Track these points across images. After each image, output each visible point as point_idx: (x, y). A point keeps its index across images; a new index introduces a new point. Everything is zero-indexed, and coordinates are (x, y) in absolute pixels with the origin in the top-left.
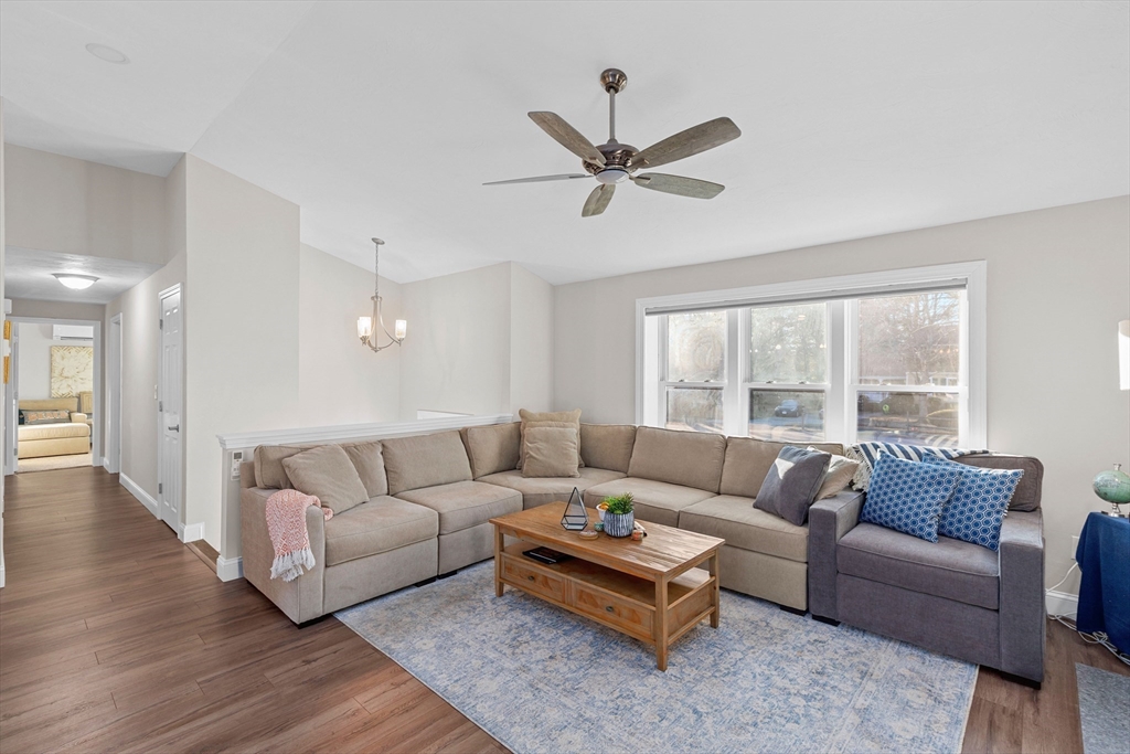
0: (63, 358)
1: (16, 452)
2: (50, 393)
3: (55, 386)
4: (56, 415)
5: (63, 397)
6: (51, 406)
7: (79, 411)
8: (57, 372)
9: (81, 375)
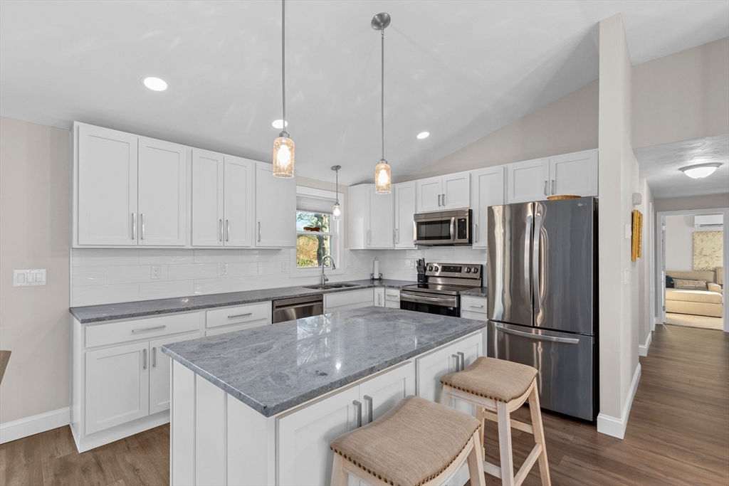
0: (702, 241)
1: (664, 308)
2: (693, 267)
3: (696, 262)
4: (696, 284)
5: (702, 270)
6: (692, 276)
7: (715, 281)
8: (697, 252)
9: (717, 254)
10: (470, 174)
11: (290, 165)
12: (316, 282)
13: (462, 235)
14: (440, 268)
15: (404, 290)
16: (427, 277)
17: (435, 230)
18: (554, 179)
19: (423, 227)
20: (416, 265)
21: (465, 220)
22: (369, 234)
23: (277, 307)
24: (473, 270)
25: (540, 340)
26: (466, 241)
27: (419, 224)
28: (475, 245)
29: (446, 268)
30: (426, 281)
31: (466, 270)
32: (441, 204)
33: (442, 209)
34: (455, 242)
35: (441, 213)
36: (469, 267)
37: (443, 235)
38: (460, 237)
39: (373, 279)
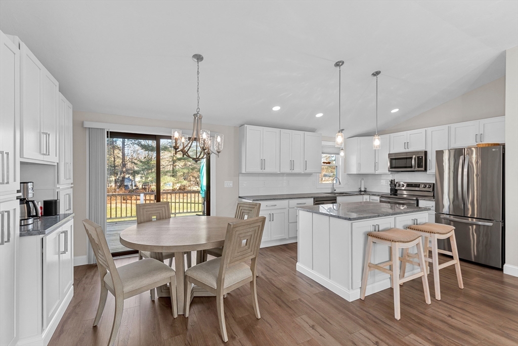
10: (426, 130)
11: (342, 142)
12: (330, 191)
13: (419, 166)
14: (405, 185)
15: (382, 197)
16: (396, 190)
17: (402, 163)
18: (482, 133)
19: (394, 161)
20: (389, 183)
21: (422, 157)
22: (359, 165)
23: (316, 201)
24: (427, 186)
25: (475, 225)
26: (423, 169)
27: (391, 160)
28: (428, 171)
29: (409, 185)
30: (396, 192)
31: (423, 186)
32: (406, 148)
33: (407, 150)
34: (416, 169)
35: (407, 153)
36: (425, 185)
37: (407, 166)
38: (418, 167)
39: (361, 191)
